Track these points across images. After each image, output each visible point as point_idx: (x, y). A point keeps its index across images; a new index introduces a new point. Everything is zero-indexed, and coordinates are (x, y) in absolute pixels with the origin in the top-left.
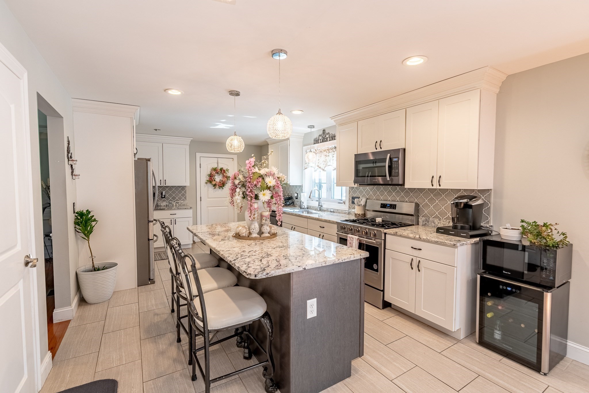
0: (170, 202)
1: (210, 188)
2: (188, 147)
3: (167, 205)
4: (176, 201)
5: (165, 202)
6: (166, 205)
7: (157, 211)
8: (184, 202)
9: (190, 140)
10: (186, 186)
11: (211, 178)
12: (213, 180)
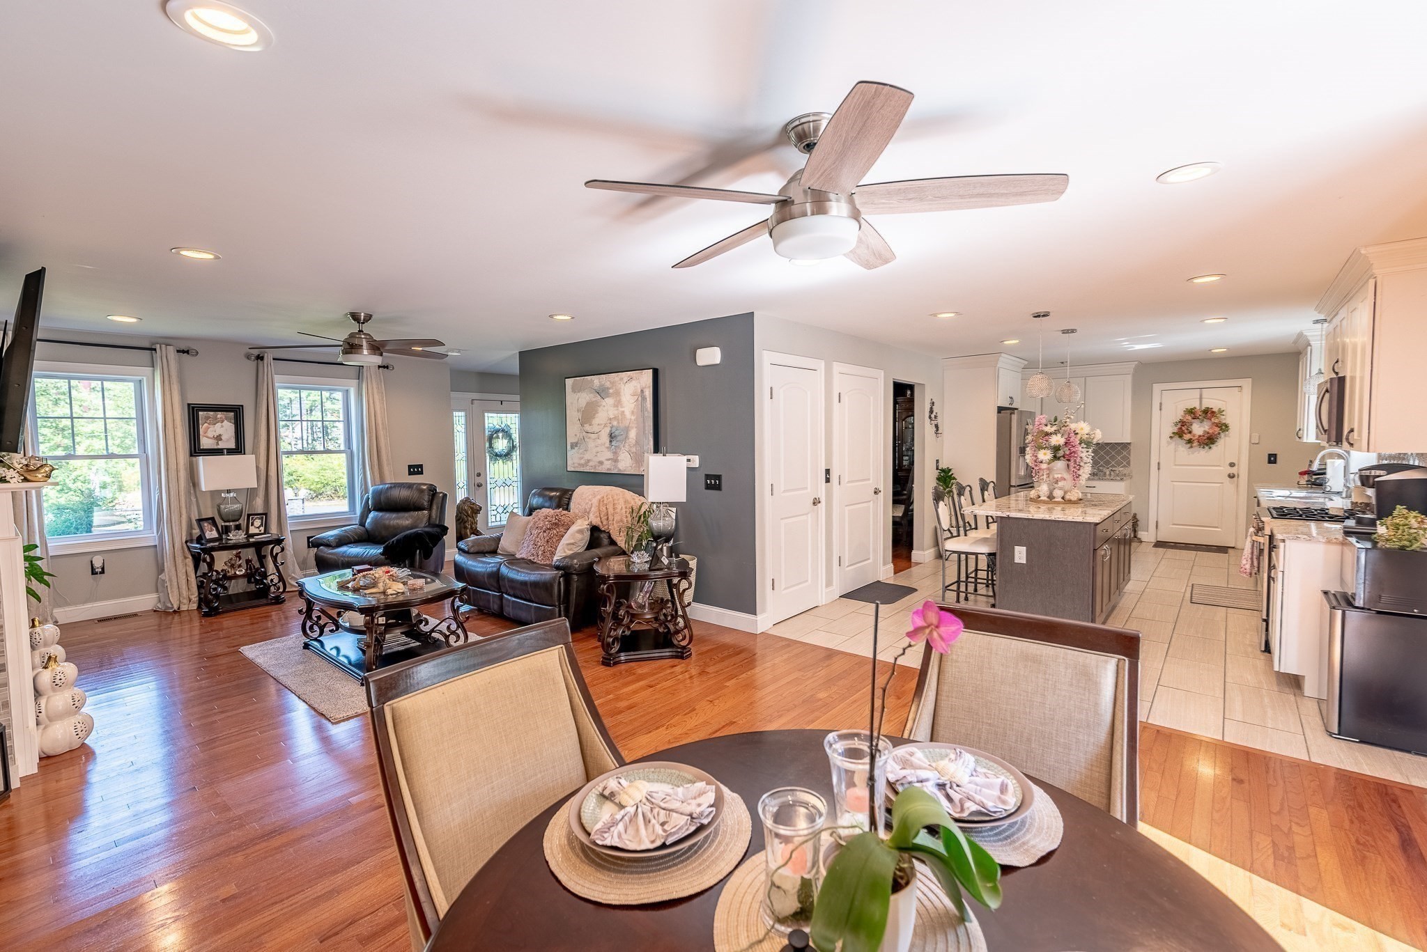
1: (1180, 446)
4: (1111, 468)
8: (1126, 471)
9: (1134, 366)
10: (1129, 444)
11: (1181, 428)
12: (1186, 431)
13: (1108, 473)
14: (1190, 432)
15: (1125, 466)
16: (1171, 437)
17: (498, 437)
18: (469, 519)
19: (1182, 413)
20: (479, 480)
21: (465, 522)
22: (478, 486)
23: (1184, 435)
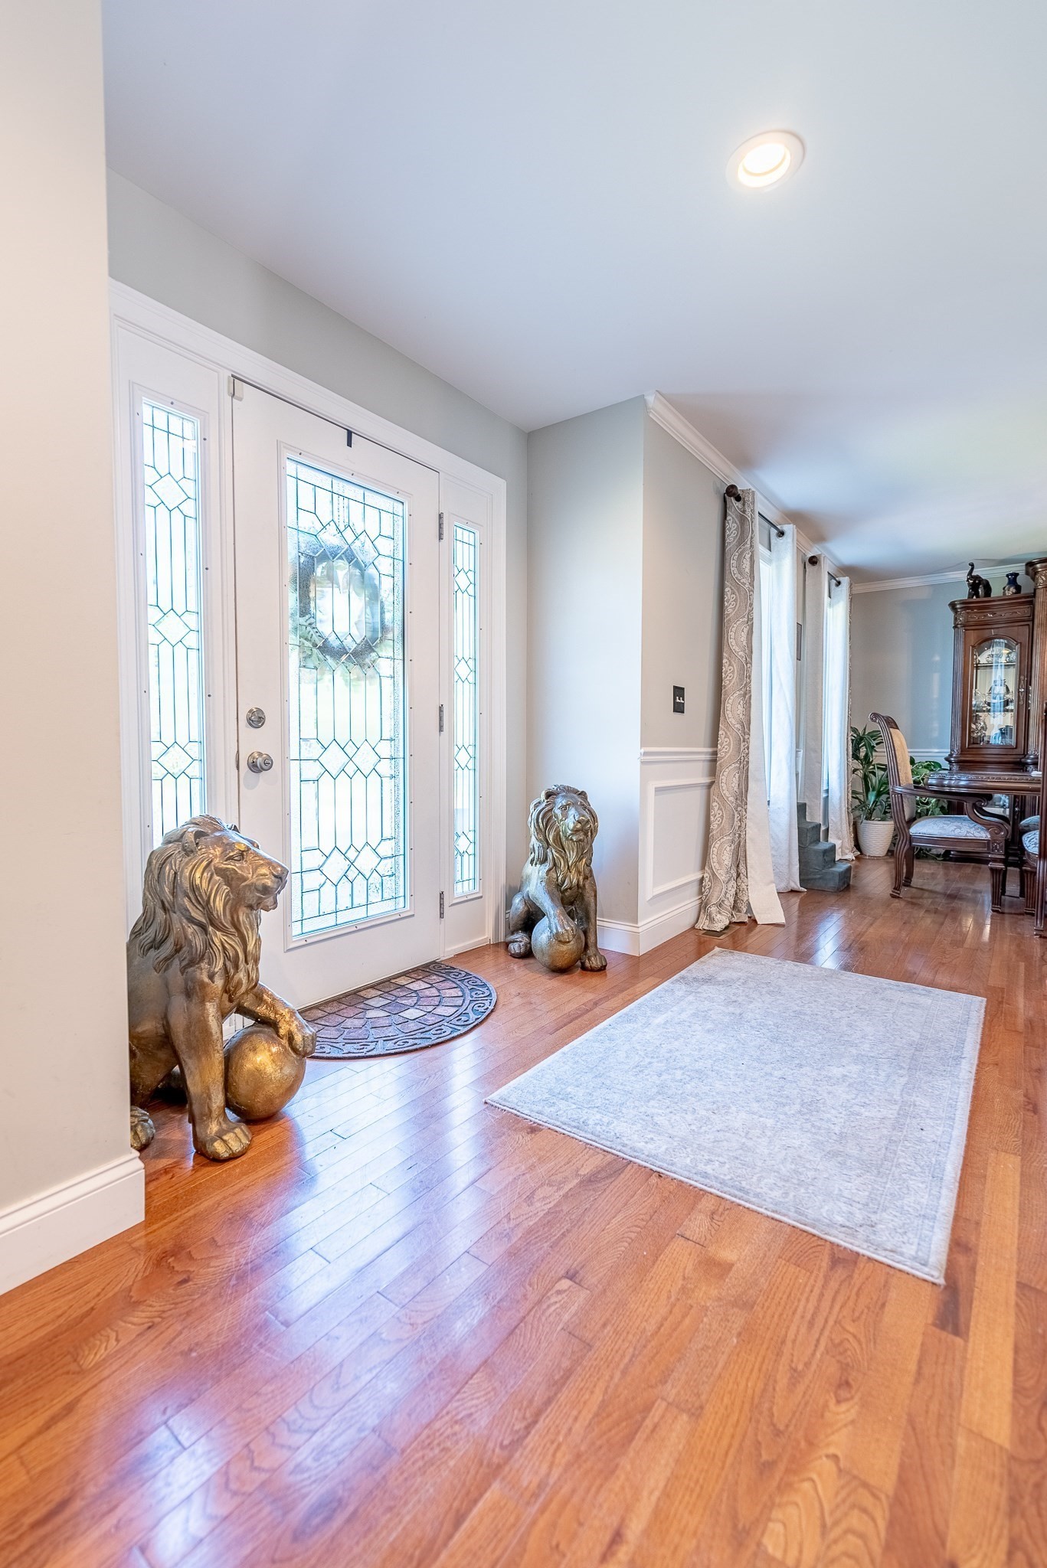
17: (331, 578)
18: (218, 937)
20: (256, 742)
21: (194, 962)
22: (254, 767)
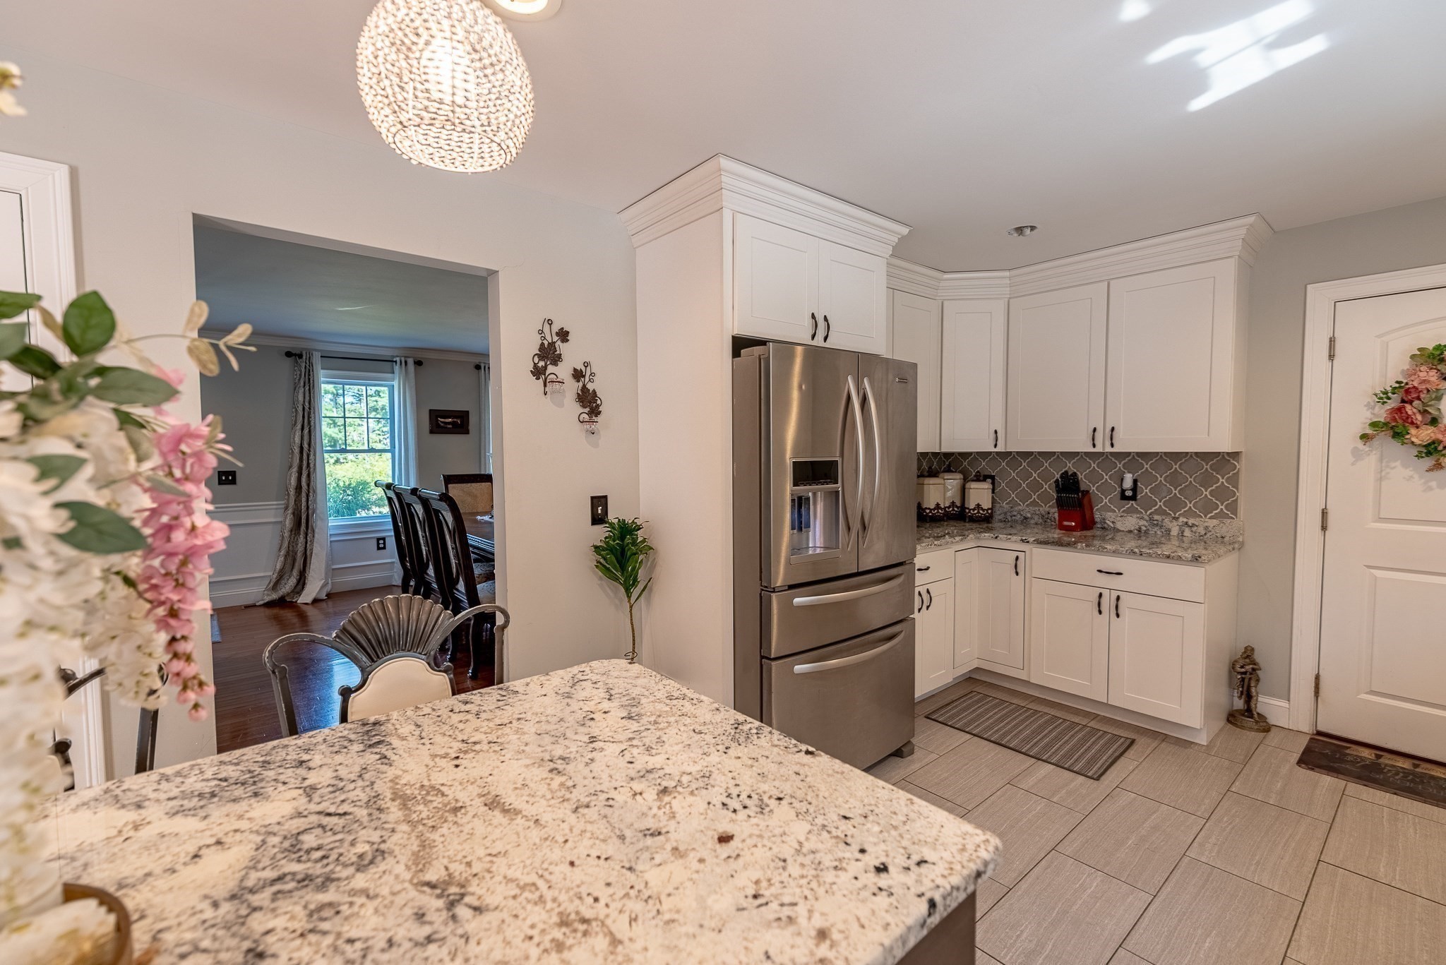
0: (1156, 517)
1: (1398, 463)
2: (1227, 274)
3: (1144, 528)
4: (1182, 519)
5: (1135, 516)
6: (1139, 530)
7: (1045, 546)
8: (1227, 528)
9: (1243, 231)
10: (1235, 455)
11: (1399, 410)
12: (1419, 417)
13: (1175, 531)
14: (1434, 421)
15: (1222, 515)
16: (1365, 437)
19: (1406, 364)
23: (1413, 431)
